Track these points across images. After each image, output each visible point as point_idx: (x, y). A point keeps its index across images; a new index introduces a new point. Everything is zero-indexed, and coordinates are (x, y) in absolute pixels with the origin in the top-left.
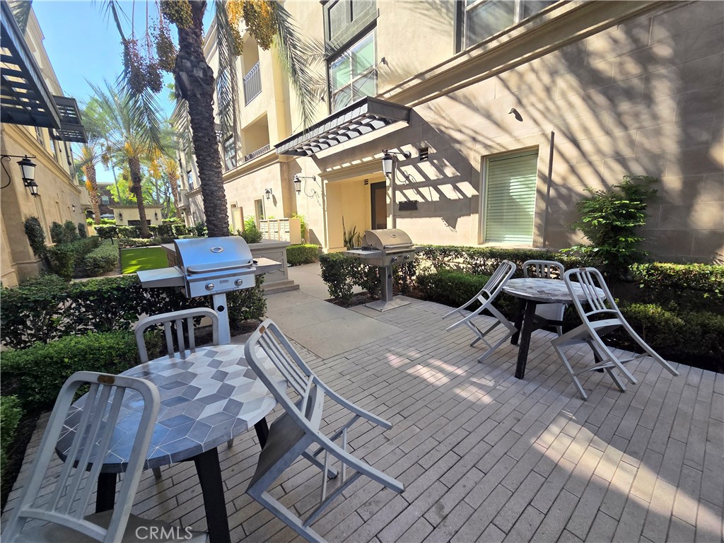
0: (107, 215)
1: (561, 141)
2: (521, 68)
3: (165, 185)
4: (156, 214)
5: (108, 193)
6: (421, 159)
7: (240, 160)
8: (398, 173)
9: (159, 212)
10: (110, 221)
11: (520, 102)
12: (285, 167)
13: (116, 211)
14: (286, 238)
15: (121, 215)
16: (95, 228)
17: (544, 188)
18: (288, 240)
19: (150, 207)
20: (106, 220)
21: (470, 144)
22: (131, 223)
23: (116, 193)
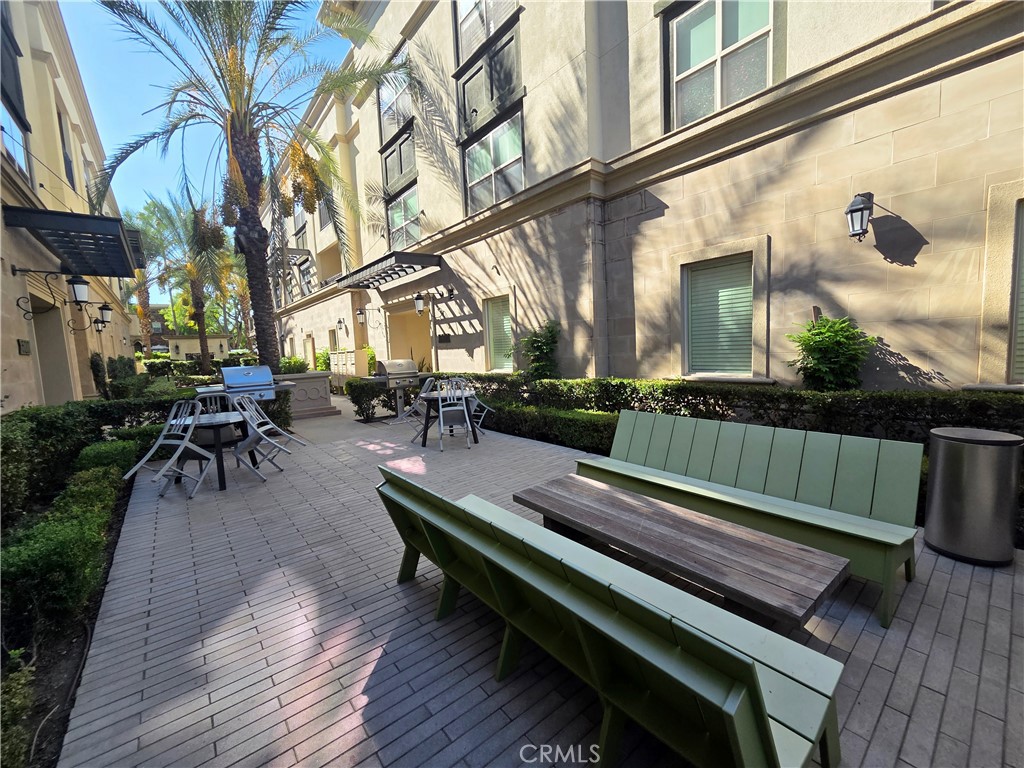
0: (158, 347)
1: (519, 293)
2: (496, 237)
3: (236, 307)
4: (221, 346)
5: (161, 319)
6: (451, 299)
7: (316, 286)
8: (436, 308)
9: (225, 342)
10: (163, 355)
11: (498, 262)
12: (356, 297)
13: (172, 343)
14: (352, 370)
15: (177, 347)
16: (145, 364)
17: (514, 326)
18: (354, 373)
19: (216, 336)
20: (159, 353)
21: (476, 289)
22: (189, 356)
23: (171, 318)
